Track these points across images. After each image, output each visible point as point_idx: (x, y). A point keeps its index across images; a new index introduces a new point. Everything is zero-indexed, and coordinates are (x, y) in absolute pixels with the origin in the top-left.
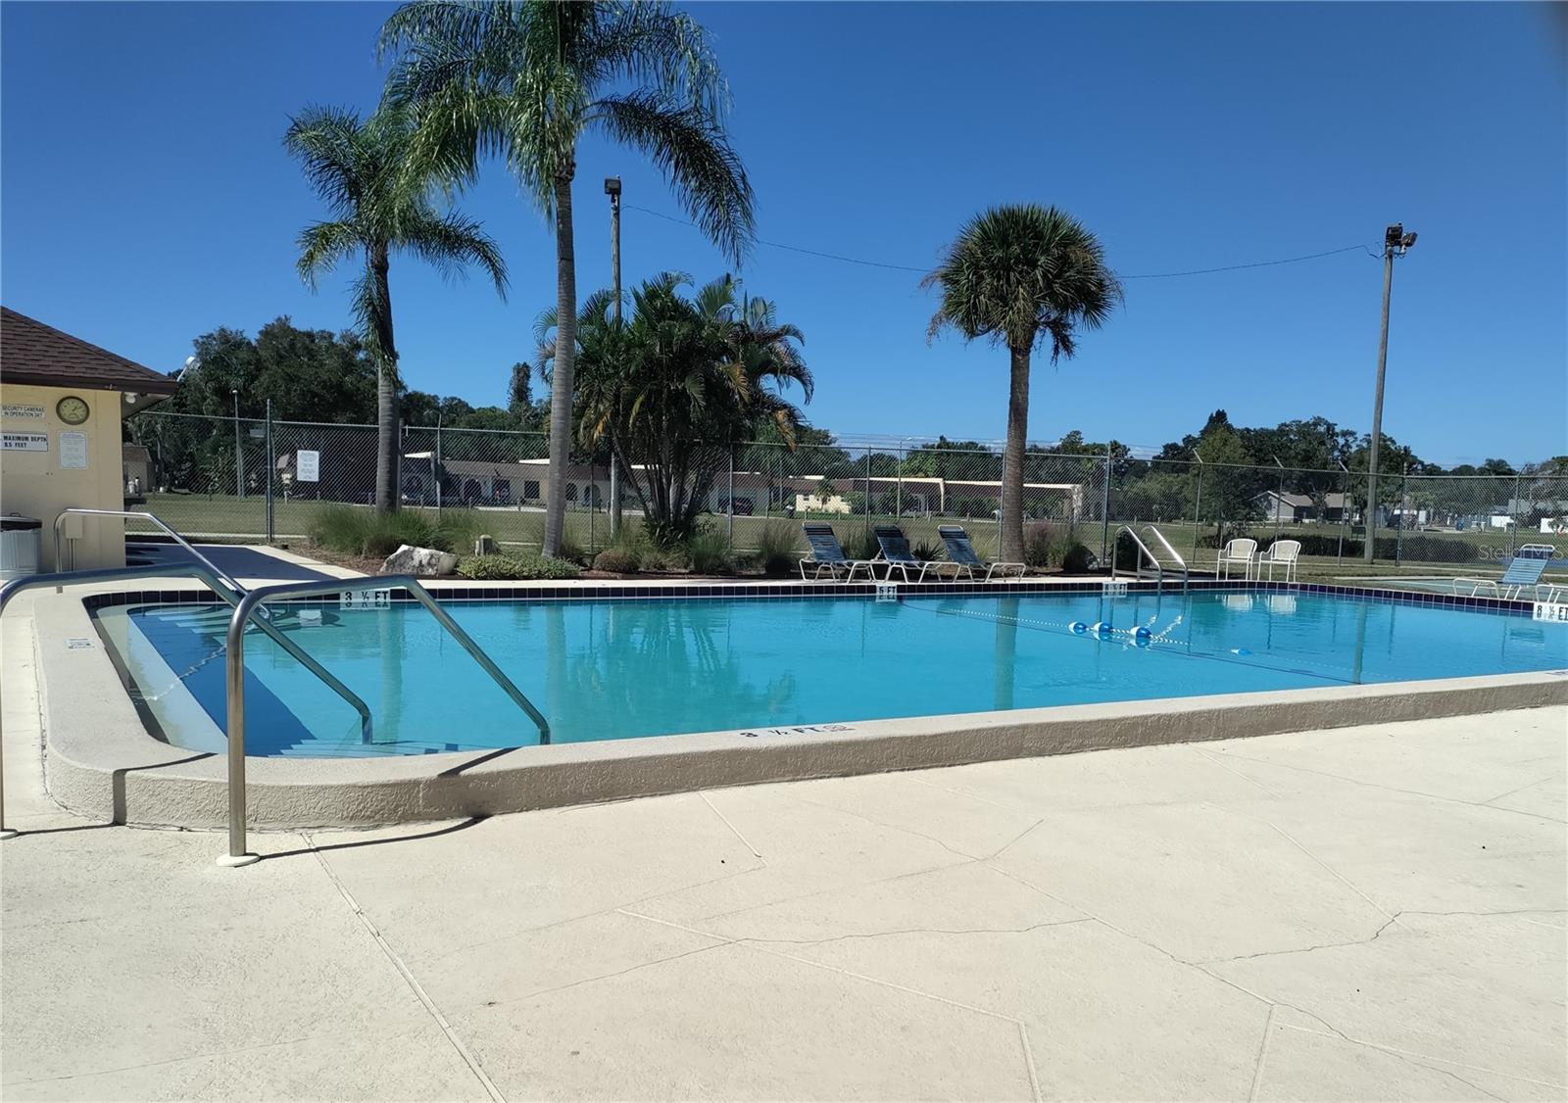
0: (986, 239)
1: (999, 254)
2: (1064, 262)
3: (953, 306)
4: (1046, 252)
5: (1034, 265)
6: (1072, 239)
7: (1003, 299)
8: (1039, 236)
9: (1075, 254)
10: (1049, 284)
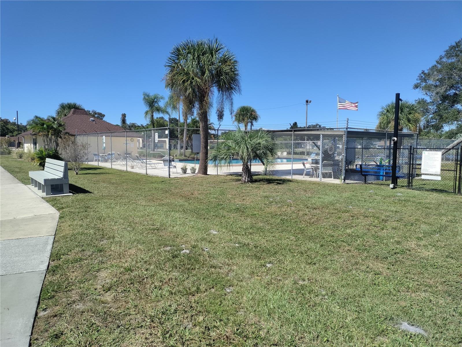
0: (241, 111)
1: (243, 113)
2: (251, 114)
3: (236, 120)
4: (249, 113)
5: (247, 115)
6: (253, 111)
7: (243, 120)
8: (248, 110)
9: (253, 113)
10: (250, 117)
